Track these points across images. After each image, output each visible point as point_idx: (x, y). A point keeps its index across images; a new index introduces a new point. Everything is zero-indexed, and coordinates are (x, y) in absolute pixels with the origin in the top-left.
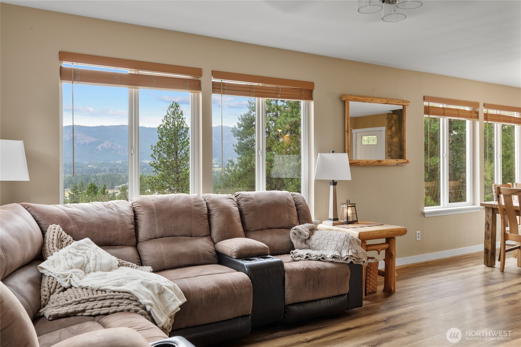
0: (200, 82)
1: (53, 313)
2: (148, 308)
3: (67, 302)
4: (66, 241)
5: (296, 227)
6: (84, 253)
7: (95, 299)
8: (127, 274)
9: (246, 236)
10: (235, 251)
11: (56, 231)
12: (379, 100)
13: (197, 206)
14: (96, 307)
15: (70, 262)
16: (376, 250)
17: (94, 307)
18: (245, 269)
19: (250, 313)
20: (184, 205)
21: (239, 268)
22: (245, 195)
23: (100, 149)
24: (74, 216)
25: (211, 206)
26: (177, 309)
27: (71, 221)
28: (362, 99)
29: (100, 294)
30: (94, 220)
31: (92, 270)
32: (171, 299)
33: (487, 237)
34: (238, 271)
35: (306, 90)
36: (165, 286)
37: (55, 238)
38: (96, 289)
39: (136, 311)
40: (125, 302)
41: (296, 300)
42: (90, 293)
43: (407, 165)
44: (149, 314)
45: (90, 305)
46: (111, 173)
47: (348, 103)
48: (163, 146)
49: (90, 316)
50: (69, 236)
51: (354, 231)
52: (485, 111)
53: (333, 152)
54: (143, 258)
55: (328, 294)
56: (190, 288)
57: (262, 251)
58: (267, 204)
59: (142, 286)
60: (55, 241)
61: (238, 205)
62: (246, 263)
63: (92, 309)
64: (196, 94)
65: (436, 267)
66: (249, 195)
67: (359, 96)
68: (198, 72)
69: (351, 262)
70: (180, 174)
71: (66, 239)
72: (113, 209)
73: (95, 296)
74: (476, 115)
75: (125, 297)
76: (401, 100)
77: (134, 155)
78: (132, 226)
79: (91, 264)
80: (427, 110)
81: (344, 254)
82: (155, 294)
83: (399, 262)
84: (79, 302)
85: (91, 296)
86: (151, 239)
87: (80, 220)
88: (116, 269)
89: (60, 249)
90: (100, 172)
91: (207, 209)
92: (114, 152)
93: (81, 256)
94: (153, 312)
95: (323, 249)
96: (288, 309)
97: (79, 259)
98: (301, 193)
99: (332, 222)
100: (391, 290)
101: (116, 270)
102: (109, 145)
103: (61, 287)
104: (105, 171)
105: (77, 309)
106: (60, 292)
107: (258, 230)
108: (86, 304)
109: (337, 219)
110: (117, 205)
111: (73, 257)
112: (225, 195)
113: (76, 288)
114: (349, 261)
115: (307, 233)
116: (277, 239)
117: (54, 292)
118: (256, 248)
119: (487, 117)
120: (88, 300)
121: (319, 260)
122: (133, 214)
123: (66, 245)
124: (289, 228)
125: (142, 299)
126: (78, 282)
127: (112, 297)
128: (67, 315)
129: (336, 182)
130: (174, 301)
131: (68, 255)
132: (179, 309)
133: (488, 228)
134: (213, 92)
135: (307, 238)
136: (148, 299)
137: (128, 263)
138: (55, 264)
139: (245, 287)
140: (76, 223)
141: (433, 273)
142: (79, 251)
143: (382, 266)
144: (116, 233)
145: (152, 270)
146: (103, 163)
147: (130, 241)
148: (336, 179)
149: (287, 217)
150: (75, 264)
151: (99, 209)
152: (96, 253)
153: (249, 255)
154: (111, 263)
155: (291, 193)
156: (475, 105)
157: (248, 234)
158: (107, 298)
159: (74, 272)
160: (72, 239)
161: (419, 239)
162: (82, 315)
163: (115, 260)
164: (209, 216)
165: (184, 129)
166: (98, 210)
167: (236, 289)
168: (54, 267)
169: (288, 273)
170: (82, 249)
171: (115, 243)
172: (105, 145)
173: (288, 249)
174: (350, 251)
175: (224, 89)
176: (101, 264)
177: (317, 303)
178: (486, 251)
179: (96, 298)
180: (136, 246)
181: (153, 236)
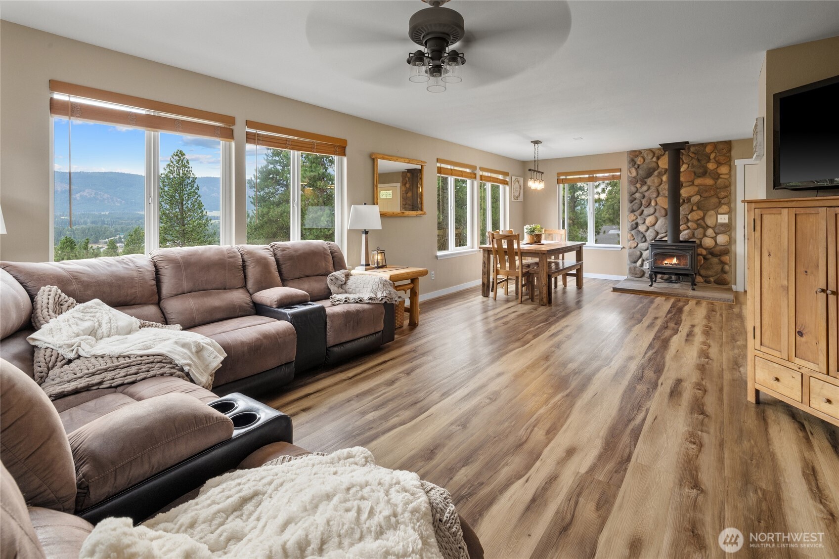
0: (232, 131)
1: (54, 392)
2: (186, 369)
3: (75, 376)
4: (66, 305)
5: (334, 273)
6: (93, 317)
7: (116, 368)
8: (155, 335)
9: (284, 285)
10: (275, 300)
11: (53, 293)
12: (403, 160)
13: (230, 257)
14: (119, 377)
15: (75, 329)
16: (403, 290)
17: (115, 377)
18: (288, 317)
19: (294, 359)
20: (217, 257)
21: (280, 317)
22: (281, 245)
23: (78, 198)
24: (76, 274)
25: (245, 257)
26: (218, 366)
27: (73, 281)
28: (388, 157)
29: (122, 361)
31: (105, 334)
32: (211, 356)
33: (484, 273)
34: (279, 320)
35: (339, 146)
36: (203, 343)
37: (51, 301)
38: (117, 355)
39: (171, 375)
40: (157, 366)
41: (337, 342)
42: (109, 361)
43: (425, 216)
44: (188, 374)
45: (109, 375)
46: (94, 225)
47: (377, 161)
48: (165, 197)
49: (111, 387)
50: (71, 298)
51: (385, 275)
52: (481, 173)
53: (365, 204)
54: (168, 316)
55: (366, 333)
56: (230, 341)
57: (302, 298)
58: (304, 253)
59: (176, 346)
60: (51, 306)
61: (275, 255)
62: (288, 311)
63: (113, 379)
64: (228, 143)
65: (447, 301)
66: (286, 245)
67: (386, 155)
68: (231, 120)
69: (386, 302)
70: (186, 226)
71: (66, 302)
72: (128, 265)
73: (115, 364)
74: (474, 176)
75: (156, 360)
76: (419, 160)
77: (152, 205)
78: (154, 282)
79: (105, 328)
80: (440, 170)
81: (379, 295)
82: (192, 353)
83: (422, 298)
84: (94, 374)
85: (110, 364)
86: (177, 295)
87: (85, 279)
88: (137, 331)
89: (59, 314)
90: (79, 224)
91: (241, 260)
92: (98, 201)
93: (90, 320)
94: (193, 372)
95: (359, 292)
96: (329, 351)
97: (87, 324)
98: (334, 242)
99: (364, 267)
100: (416, 324)
101: (138, 332)
102: (91, 194)
103: (64, 359)
104: (85, 223)
105: (90, 383)
106: (62, 366)
107: (296, 279)
108: (103, 375)
109: (369, 265)
110: (134, 259)
111: (79, 322)
112: (260, 246)
113: (86, 358)
114: (383, 302)
115: (344, 279)
116: (316, 285)
117: (54, 366)
118: (297, 296)
119: (481, 177)
120: (106, 370)
121: (357, 302)
122: (154, 269)
123: (67, 309)
124: (326, 275)
125: (178, 360)
126: (90, 350)
127: (139, 362)
128: (76, 392)
129: (368, 232)
130: (215, 358)
131: (72, 321)
132: (221, 365)
133: (485, 266)
134: (247, 142)
135: (343, 283)
136: (185, 359)
137: (151, 323)
138: (54, 333)
139: (289, 335)
140: (80, 282)
141: (445, 306)
142: (86, 314)
143: (407, 303)
144: (133, 291)
145: (181, 327)
146: (83, 214)
147: (151, 299)
148: (367, 228)
149: (324, 265)
150: (83, 331)
151: (110, 265)
152: (110, 316)
153: (290, 303)
154: (131, 324)
155: (326, 242)
156: (474, 168)
157: (285, 283)
158: (132, 364)
159: (82, 340)
160: (75, 302)
161: (434, 278)
162: (99, 388)
163: (136, 322)
164: (244, 267)
165: (191, 179)
166: (108, 266)
167: (280, 337)
168: (53, 336)
169: (330, 317)
170: (91, 312)
171: (132, 303)
172: (85, 194)
173: (327, 295)
174: (384, 292)
175: (258, 140)
176: (117, 327)
177: (356, 342)
178: (483, 284)
179: (117, 366)
180: (158, 304)
181: (180, 291)
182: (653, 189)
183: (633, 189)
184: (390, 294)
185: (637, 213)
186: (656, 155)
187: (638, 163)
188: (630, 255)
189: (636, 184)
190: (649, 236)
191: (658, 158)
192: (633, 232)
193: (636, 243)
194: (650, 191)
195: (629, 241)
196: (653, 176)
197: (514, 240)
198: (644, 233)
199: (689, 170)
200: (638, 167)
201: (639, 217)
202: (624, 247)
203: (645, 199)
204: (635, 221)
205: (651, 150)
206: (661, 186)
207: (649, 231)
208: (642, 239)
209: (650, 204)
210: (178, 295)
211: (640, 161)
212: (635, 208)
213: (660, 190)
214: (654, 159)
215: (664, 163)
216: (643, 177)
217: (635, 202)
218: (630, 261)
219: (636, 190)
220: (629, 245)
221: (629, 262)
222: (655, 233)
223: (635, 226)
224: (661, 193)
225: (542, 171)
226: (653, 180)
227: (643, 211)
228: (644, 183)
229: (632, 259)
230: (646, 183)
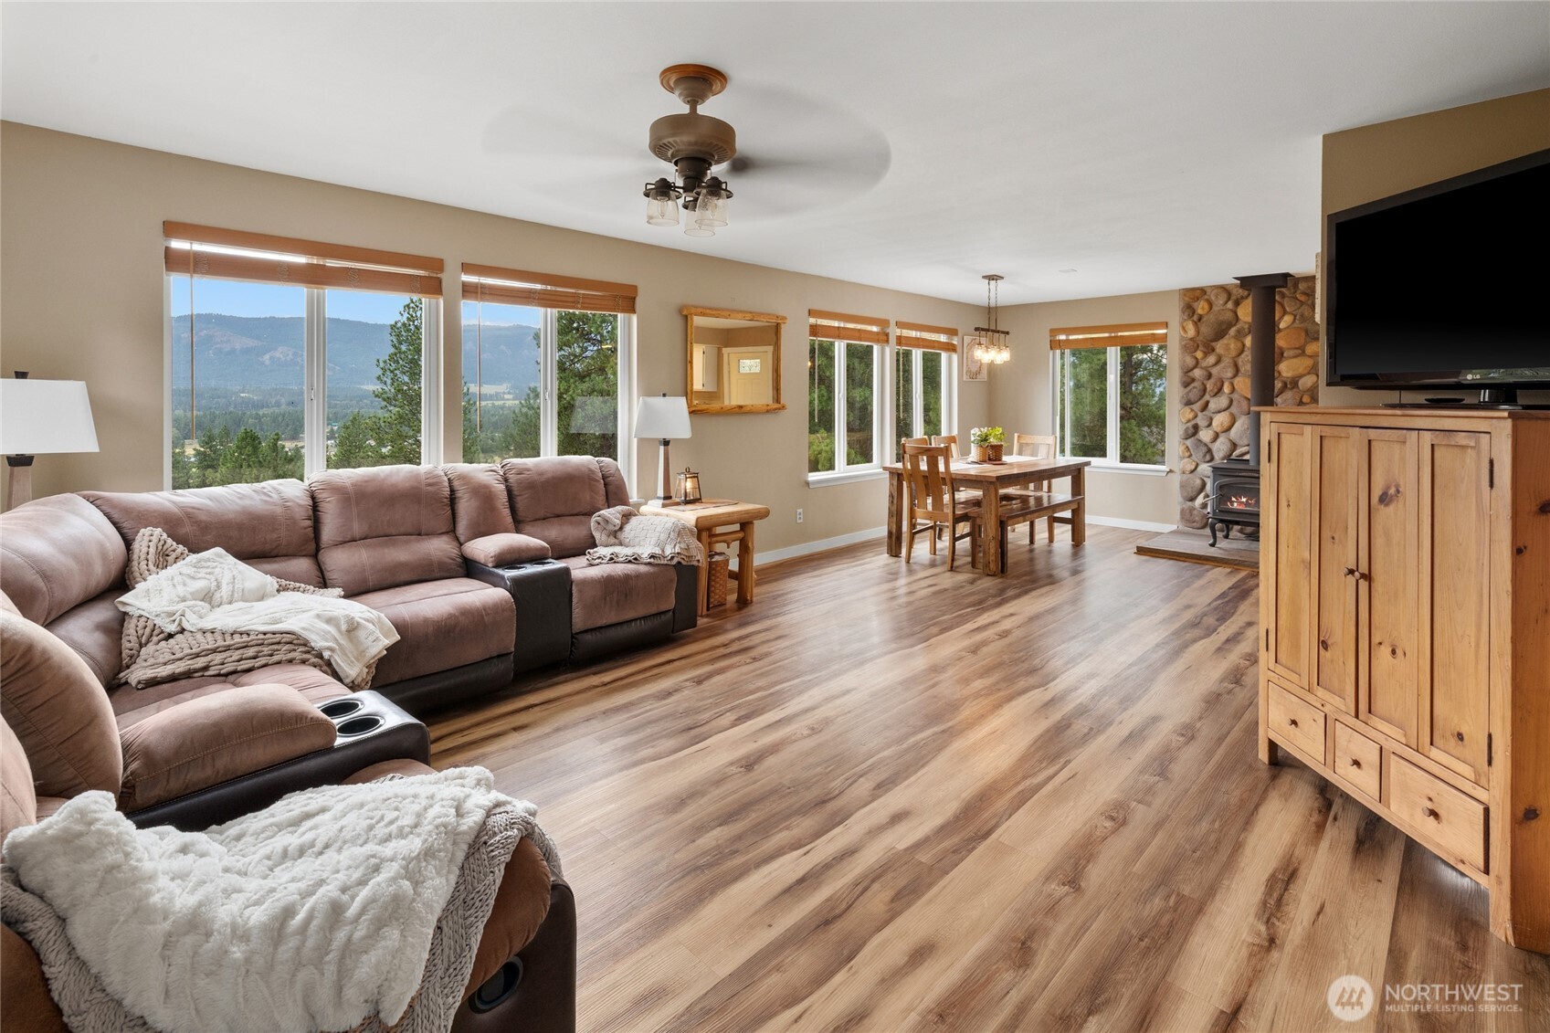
0: (439, 281)
1: (145, 677)
2: (327, 654)
3: (173, 657)
4: (173, 555)
5: (601, 512)
6: (210, 574)
7: (228, 648)
8: (292, 604)
9: (518, 531)
10: (492, 555)
11: (155, 539)
12: (740, 315)
13: (430, 485)
14: (231, 661)
15: (181, 590)
16: (724, 541)
17: (226, 661)
18: (505, 583)
19: (513, 649)
20: (408, 484)
21: (495, 581)
22: (517, 464)
24: (190, 510)
25: (456, 484)
26: (381, 653)
27: (186, 520)
28: (714, 312)
29: (237, 638)
30: (232, 516)
31: (225, 600)
32: (370, 638)
33: (891, 515)
34: (495, 586)
35: (624, 297)
36: (361, 617)
37: (152, 550)
38: (231, 630)
39: (303, 662)
40: (284, 648)
41: (590, 625)
42: (219, 638)
43: (782, 413)
44: (329, 664)
45: (218, 658)
47: (692, 319)
49: (219, 675)
50: (181, 546)
51: (689, 516)
52: (898, 332)
53: (664, 395)
54: (328, 575)
55: (642, 612)
56: (407, 617)
57: (538, 553)
58: (554, 478)
59: (317, 621)
60: (151, 557)
61: (506, 480)
62: (509, 574)
63: (223, 664)
64: (434, 301)
66: (525, 464)
67: (710, 309)
68: (436, 264)
69: (679, 563)
71: (174, 551)
72: (270, 496)
73: (227, 643)
74: (885, 338)
75: (284, 640)
76: (774, 315)
77: (315, 402)
78: (308, 523)
79: (225, 591)
80: (814, 330)
81: (669, 551)
82: (340, 632)
83: (760, 559)
84: (197, 655)
85: (220, 643)
86: (343, 542)
87: (203, 517)
88: (274, 596)
89: (162, 569)
91: (448, 489)
93: (205, 578)
94: (336, 661)
95: (639, 544)
96: (576, 639)
97: (199, 585)
98: (616, 460)
99: (661, 502)
100: (747, 600)
101: (272, 599)
103: (162, 632)
105: (192, 667)
106: (159, 642)
107: (539, 519)
108: (210, 657)
109: (669, 497)
110: (281, 487)
111: (188, 581)
112: (483, 465)
113: (191, 632)
114: (674, 561)
115: (618, 522)
116: (566, 532)
117: (147, 642)
118: (528, 549)
119: (900, 340)
120: (214, 651)
121: (630, 562)
122: (311, 502)
123: (175, 562)
124: (590, 514)
125: (316, 641)
126: (196, 622)
127: (260, 642)
129: (669, 441)
130: (375, 641)
131: (178, 579)
132: (385, 652)
133: (892, 502)
134: (464, 297)
135: (617, 528)
136: (326, 640)
137: (298, 585)
138: (151, 596)
139: (504, 610)
140: (196, 522)
142: (199, 570)
143: (734, 565)
144: (275, 536)
145: (343, 593)
147: (303, 548)
148: (668, 437)
149: (588, 497)
150: (192, 594)
151: (242, 497)
152: (234, 573)
153: (516, 560)
154: (264, 586)
155: (597, 459)
156: (884, 323)
157: (521, 526)
158: (249, 644)
159: (188, 607)
160: (186, 551)
161: (801, 521)
162: (203, 676)
163: (272, 583)
164: (453, 499)
166: (240, 498)
167: (488, 614)
168: (149, 600)
169: (578, 585)
170: (208, 567)
171: (272, 554)
173: (581, 548)
174: (679, 545)
175: (483, 293)
176: (243, 590)
177: (625, 627)
178: (889, 534)
179: (229, 646)
180: (315, 555)
181: (349, 538)
182: (1227, 361)
183: (1190, 361)
184: (688, 549)
185: (1197, 407)
186: (1233, 298)
187: (1200, 311)
188: (1183, 486)
189: (1195, 351)
190: (1219, 450)
191: (1237, 303)
192: (1189, 442)
193: (1194, 464)
194: (1222, 365)
195: (1182, 458)
196: (1227, 336)
197: (939, 458)
198: (1210, 446)
199: (1295, 325)
200: (1200, 320)
201: (1200, 414)
202: (1171, 471)
203: (1212, 380)
204: (1193, 422)
205: (1224, 288)
206: (1243, 356)
207: (1218, 441)
208: (1205, 456)
209: (1220, 390)
210: (345, 542)
211: (1203, 308)
212: (1192, 396)
213: (1240, 363)
214: (1230, 305)
215: (1246, 312)
216: (1209, 339)
217: (1193, 385)
218: (1182, 496)
219: (1195, 362)
220: (1181, 466)
221: (1180, 499)
222: (1229, 444)
223: (1191, 431)
224: (1242, 370)
225: (1006, 330)
226: (1228, 345)
227: (1207, 403)
228: (1210, 350)
229: (1185, 494)
230: (1213, 350)
